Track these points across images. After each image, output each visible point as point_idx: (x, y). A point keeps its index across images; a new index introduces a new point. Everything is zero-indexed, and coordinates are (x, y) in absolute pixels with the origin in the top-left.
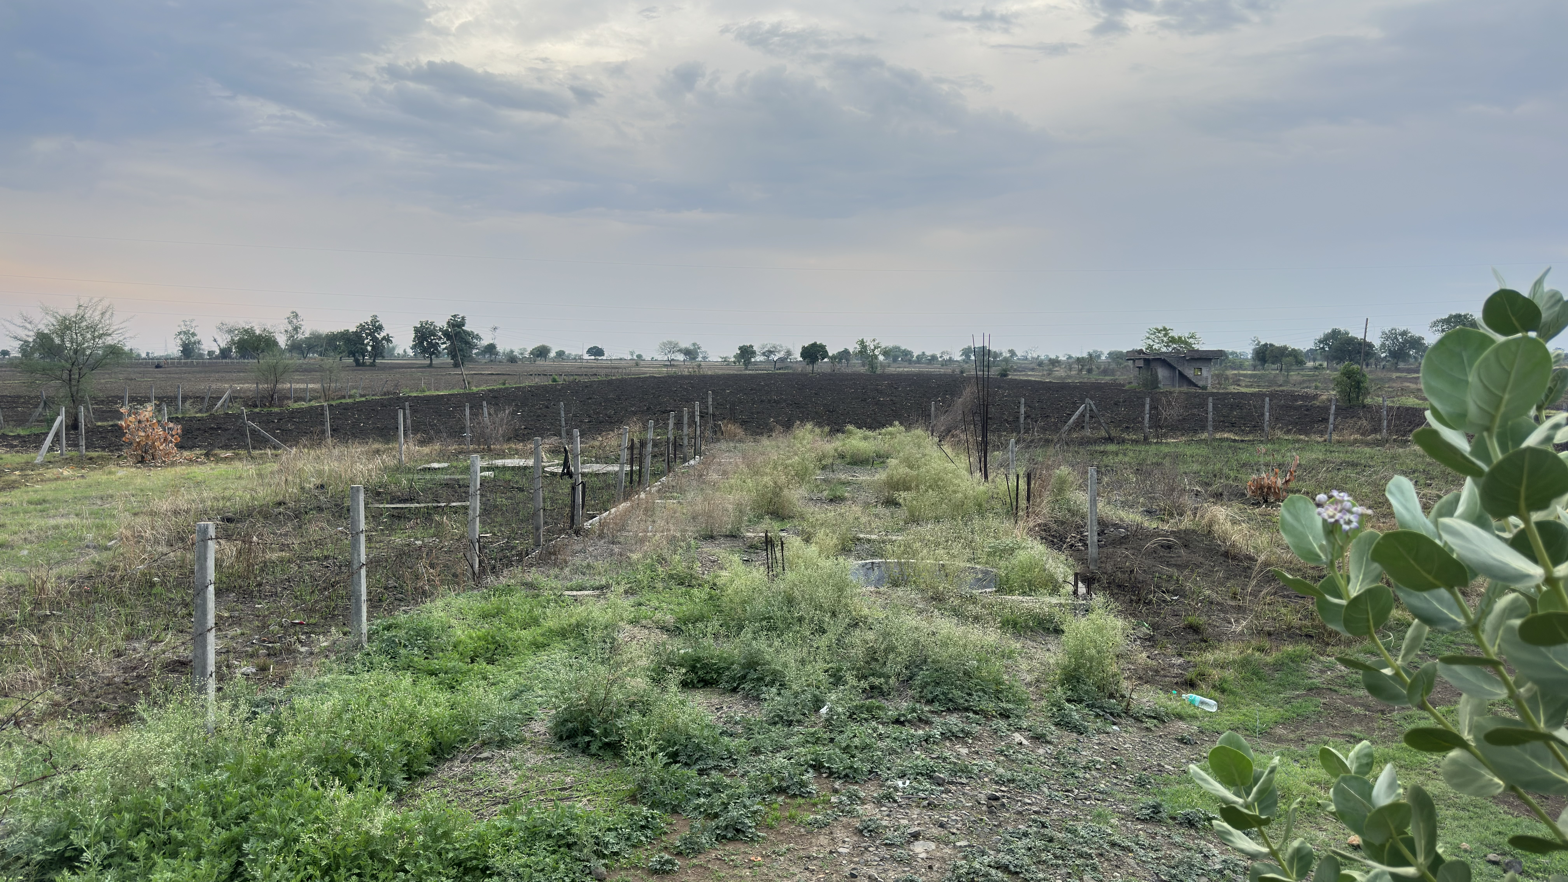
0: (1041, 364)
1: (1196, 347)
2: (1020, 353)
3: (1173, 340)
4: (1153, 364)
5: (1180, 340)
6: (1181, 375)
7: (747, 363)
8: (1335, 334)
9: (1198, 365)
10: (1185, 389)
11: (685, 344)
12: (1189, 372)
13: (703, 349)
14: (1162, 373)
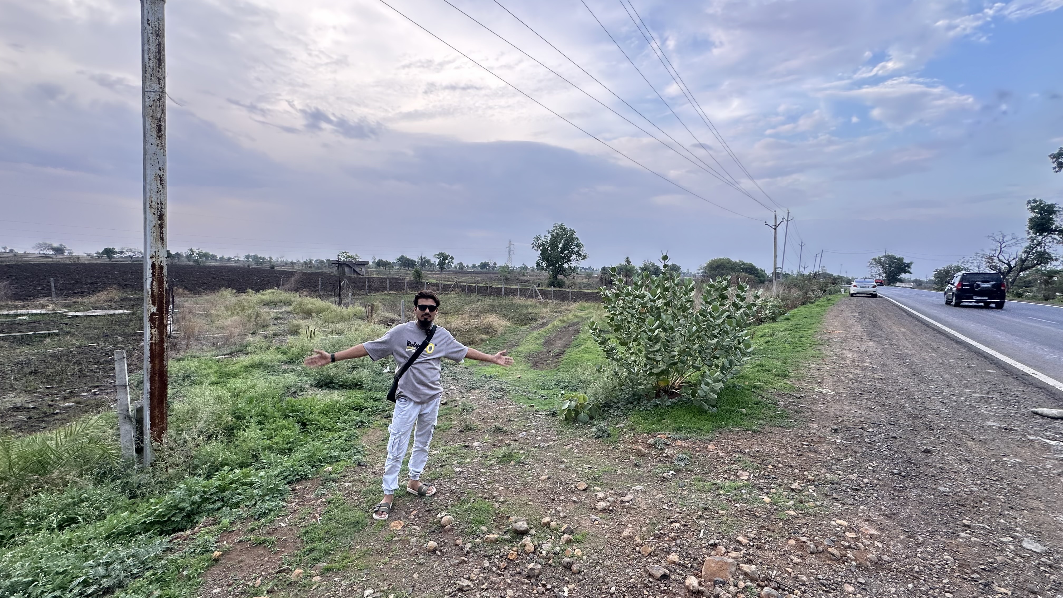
0: (286, 264)
1: (358, 260)
2: (274, 259)
3: (349, 257)
4: (343, 266)
5: (351, 257)
6: (354, 270)
7: (110, 257)
8: (402, 257)
9: (360, 266)
10: (356, 275)
11: (55, 245)
12: (357, 269)
13: (68, 248)
14: (347, 269)
